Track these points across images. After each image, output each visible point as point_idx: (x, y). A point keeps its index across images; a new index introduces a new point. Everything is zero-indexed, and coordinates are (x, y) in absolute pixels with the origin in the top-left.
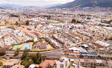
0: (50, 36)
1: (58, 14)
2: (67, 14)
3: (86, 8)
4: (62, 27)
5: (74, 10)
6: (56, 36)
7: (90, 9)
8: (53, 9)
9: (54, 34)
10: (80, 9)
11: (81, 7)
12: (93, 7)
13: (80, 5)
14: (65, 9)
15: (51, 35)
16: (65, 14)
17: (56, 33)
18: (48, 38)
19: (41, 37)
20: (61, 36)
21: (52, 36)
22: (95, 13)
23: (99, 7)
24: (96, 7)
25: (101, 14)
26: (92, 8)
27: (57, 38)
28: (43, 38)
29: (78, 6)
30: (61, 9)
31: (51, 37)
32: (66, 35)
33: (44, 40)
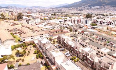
0: (54, 38)
1: (64, 13)
2: (75, 13)
3: (95, 7)
4: (76, 22)
5: (82, 9)
6: (67, 38)
7: (100, 8)
8: (59, 9)
9: (62, 33)
10: (88, 9)
11: (89, 6)
12: (103, 6)
13: (88, 5)
14: (72, 8)
15: (56, 37)
16: (72, 13)
17: (67, 32)
18: (44, 45)
19: (27, 40)
20: (84, 40)
21: (58, 38)
22: (106, 12)
23: (109, 6)
24: (107, 7)
25: (113, 13)
26: (102, 8)
27: (71, 43)
28: (32, 44)
29: (86, 6)
30: (67, 9)
31: (56, 40)
32: (94, 36)
33: (33, 49)
